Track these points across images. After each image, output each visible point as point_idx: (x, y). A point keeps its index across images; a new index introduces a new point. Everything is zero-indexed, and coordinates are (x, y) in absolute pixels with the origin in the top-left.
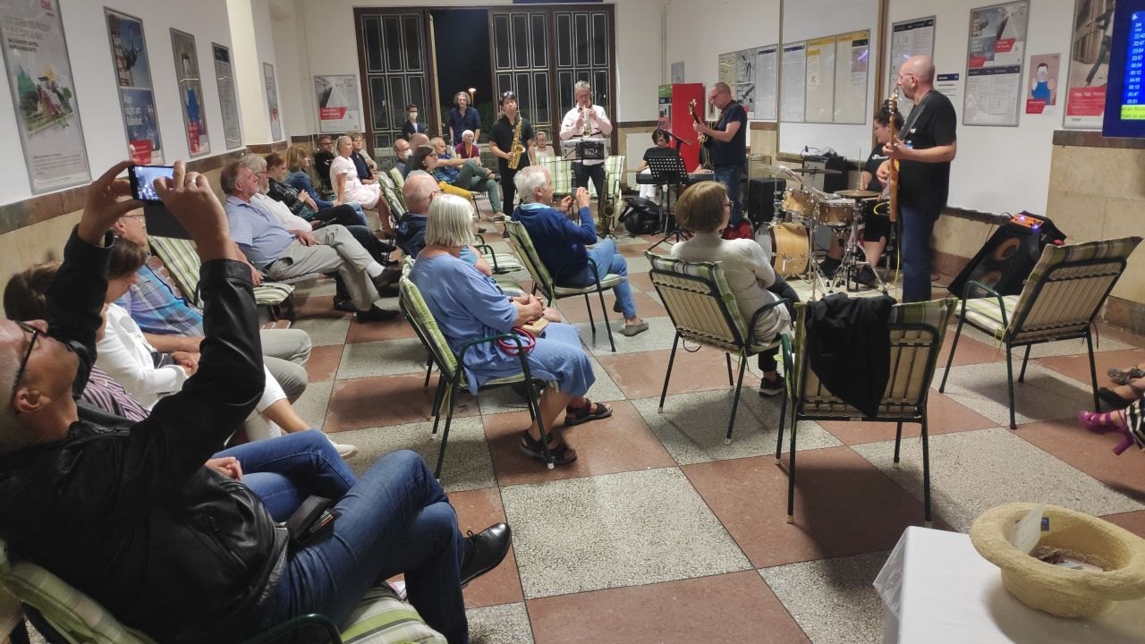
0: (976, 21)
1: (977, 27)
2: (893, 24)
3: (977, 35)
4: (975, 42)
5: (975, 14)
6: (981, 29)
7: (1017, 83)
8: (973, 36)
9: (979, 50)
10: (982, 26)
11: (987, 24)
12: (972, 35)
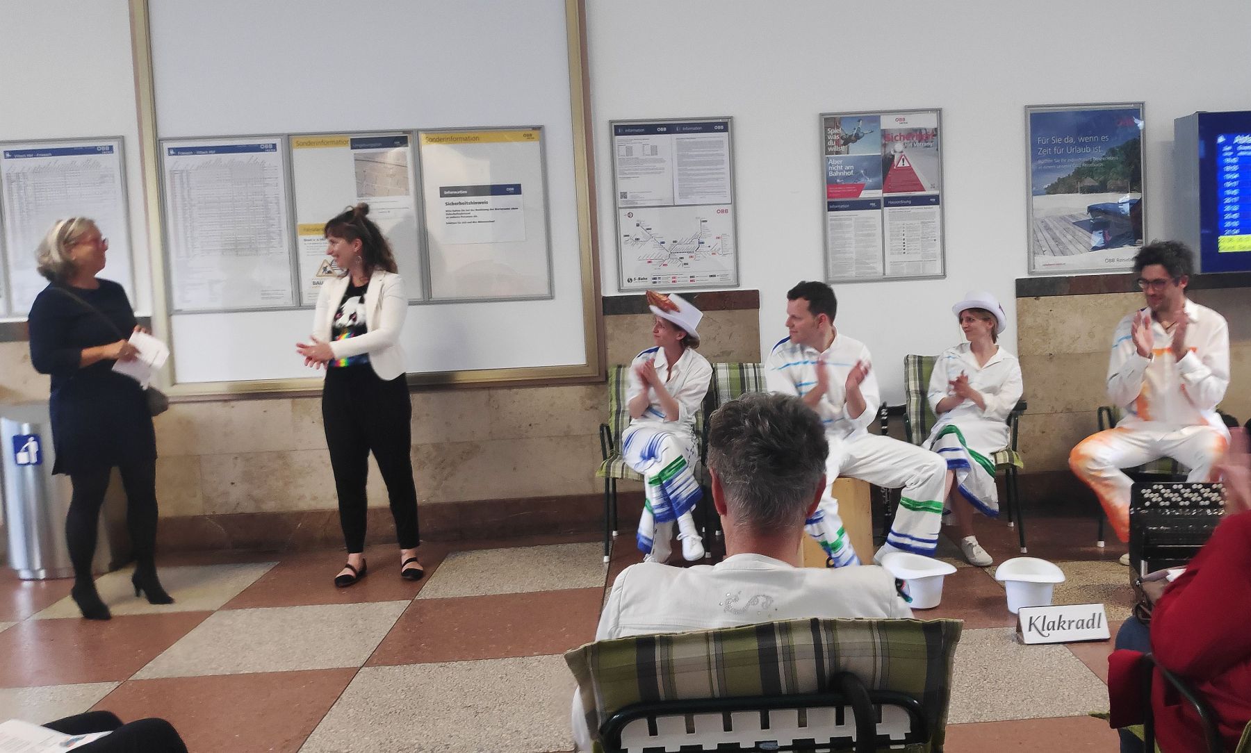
0: (830, 131)
1: (837, 142)
2: (611, 122)
3: (837, 153)
4: (835, 161)
5: (830, 122)
6: (845, 144)
7: (938, 219)
8: (827, 153)
9: (844, 173)
10: (847, 141)
11: (857, 137)
12: (827, 151)
